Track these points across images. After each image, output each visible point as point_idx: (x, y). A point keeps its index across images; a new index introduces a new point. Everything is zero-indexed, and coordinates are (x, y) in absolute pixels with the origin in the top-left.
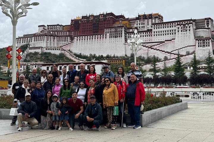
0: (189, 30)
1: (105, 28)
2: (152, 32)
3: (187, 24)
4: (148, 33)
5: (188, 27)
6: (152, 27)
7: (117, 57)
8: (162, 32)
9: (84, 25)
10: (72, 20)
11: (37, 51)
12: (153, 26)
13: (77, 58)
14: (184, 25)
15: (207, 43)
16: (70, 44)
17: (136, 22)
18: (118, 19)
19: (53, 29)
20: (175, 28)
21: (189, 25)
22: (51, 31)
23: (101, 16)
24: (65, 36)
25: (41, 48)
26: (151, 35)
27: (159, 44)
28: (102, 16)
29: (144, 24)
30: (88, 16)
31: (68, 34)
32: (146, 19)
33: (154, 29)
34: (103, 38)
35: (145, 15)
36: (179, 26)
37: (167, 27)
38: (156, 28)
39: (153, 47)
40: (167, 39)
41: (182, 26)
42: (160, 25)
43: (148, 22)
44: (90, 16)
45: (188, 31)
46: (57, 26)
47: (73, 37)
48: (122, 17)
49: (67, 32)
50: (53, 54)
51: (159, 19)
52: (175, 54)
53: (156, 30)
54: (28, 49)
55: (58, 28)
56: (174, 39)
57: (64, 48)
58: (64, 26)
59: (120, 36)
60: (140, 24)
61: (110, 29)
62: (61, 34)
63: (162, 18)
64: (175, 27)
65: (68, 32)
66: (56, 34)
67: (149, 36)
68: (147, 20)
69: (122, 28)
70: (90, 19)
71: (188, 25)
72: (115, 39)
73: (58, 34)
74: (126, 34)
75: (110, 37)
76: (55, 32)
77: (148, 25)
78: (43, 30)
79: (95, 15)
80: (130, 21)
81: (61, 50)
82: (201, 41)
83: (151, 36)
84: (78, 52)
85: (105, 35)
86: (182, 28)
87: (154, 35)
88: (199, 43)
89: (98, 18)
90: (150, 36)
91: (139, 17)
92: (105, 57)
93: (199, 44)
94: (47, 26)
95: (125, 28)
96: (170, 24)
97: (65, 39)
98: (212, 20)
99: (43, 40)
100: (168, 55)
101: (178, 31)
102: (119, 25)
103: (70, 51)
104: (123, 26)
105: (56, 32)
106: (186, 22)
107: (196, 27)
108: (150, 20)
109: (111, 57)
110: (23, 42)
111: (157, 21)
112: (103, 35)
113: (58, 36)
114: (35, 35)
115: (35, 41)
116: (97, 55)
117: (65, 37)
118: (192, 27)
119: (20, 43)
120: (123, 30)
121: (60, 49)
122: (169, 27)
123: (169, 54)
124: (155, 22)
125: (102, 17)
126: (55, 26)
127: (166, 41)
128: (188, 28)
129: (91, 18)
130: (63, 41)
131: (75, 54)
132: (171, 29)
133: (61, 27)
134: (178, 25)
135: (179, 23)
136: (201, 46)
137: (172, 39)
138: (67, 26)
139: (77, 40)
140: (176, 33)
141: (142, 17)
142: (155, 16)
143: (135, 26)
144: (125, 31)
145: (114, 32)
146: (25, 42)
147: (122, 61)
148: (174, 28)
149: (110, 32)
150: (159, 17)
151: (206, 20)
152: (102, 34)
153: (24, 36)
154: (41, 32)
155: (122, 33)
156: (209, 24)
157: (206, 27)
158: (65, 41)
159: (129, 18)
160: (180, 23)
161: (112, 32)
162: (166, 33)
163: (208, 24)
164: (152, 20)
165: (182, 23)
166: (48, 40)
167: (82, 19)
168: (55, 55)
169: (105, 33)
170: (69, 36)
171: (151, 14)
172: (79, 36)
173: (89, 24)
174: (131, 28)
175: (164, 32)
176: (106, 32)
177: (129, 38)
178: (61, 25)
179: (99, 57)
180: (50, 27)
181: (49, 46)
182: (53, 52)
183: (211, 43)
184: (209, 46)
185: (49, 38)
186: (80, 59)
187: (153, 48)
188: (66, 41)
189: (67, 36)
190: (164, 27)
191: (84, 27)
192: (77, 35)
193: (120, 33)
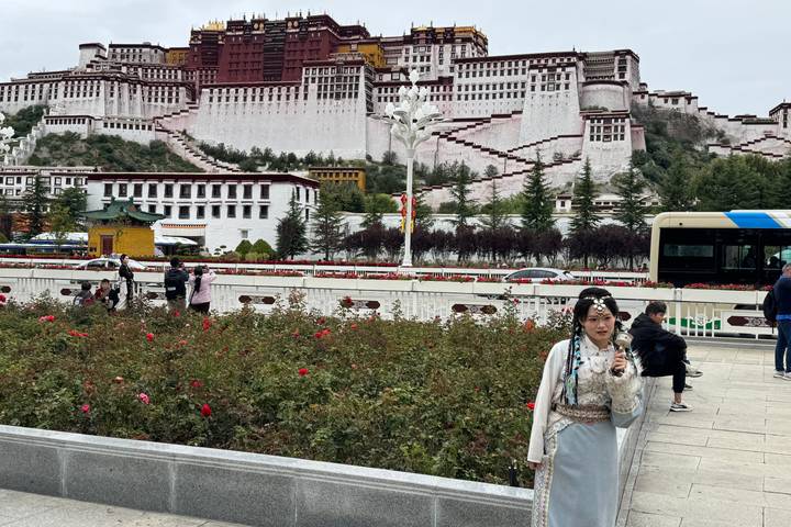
0: (567, 87)
1: (305, 65)
2: (451, 87)
3: (559, 66)
4: (441, 88)
5: (563, 76)
6: (452, 69)
7: (340, 162)
8: (484, 87)
9: (235, 50)
10: (193, 32)
11: (74, 128)
12: (457, 66)
13: (211, 159)
14: (552, 69)
15: (616, 127)
16: (187, 111)
17: (404, 51)
18: (345, 38)
19: (131, 57)
20: (524, 78)
21: (568, 69)
22: (124, 65)
23: (290, 24)
24: (171, 85)
25: (87, 120)
26: (451, 96)
27: (474, 127)
28: (296, 24)
29: (428, 60)
30: (248, 20)
31: (179, 77)
32: (436, 42)
33: (460, 76)
34: (297, 97)
35: (434, 30)
36: (536, 71)
37: (498, 73)
38: (464, 75)
39: (454, 135)
40: (497, 113)
41: (545, 71)
42: (478, 65)
43: (441, 54)
44: (253, 21)
45: (562, 87)
46: (144, 50)
47: (197, 87)
48: (359, 30)
49: (176, 72)
50: (130, 143)
51: (476, 44)
52: (519, 160)
53: (464, 81)
54: (44, 121)
55: (148, 57)
56: (520, 112)
57: (165, 123)
58: (167, 51)
59: (350, 94)
60: (415, 60)
61: (321, 70)
62: (155, 77)
63: (485, 42)
64: (524, 73)
65: (179, 72)
66: (140, 74)
67: (444, 99)
68: (437, 47)
69: (358, 69)
70: (255, 32)
71: (563, 70)
72: (334, 102)
73: (146, 75)
74: (371, 90)
75: (319, 95)
76: (136, 69)
77: (441, 62)
78: (97, 59)
79: (271, 18)
80: (386, 48)
81: (157, 130)
82: (599, 122)
83: (450, 99)
84: (214, 141)
85: (302, 88)
86: (544, 77)
87: (459, 98)
88: (592, 128)
89: (282, 31)
90: (447, 98)
91: (412, 36)
92: (301, 160)
93: (592, 130)
94: (111, 46)
95: (367, 70)
96: (510, 65)
97: (170, 94)
98: (636, 59)
99: (94, 94)
100: (499, 163)
101: (533, 88)
102: (350, 59)
103: (187, 136)
104: (362, 63)
105: (140, 69)
106: (558, 61)
107: (587, 78)
108: (448, 47)
109: (320, 160)
110: (26, 98)
111: (470, 51)
112: (297, 89)
113: (146, 84)
114: (66, 76)
115: (69, 95)
116: (277, 153)
117: (170, 88)
118: (576, 76)
119: (16, 99)
120: (362, 74)
121: (153, 128)
122: (506, 73)
123: (503, 159)
124: (463, 53)
125: (293, 27)
126: (137, 50)
127: (493, 116)
128: (563, 81)
129: (258, 29)
130: (163, 100)
131: (203, 147)
132: (513, 78)
133: (156, 52)
134: (532, 67)
135: (535, 62)
136: (598, 139)
137: (514, 113)
138: (178, 52)
139: (211, 100)
140: (526, 95)
141: (423, 36)
142: (462, 35)
143: (401, 63)
144: (367, 78)
145: (332, 78)
146: (33, 98)
147: (357, 175)
148: (520, 78)
149: (320, 79)
150: (476, 39)
151: (617, 58)
152: (292, 85)
153: (31, 76)
154: (88, 66)
155: (357, 85)
156: (624, 69)
157: (617, 79)
158: (170, 101)
159: (381, 37)
160: (539, 61)
161: (326, 78)
162: (494, 92)
163: (622, 69)
164: (453, 47)
165: (547, 61)
166: (112, 95)
167: (228, 30)
168: (134, 145)
169: (303, 81)
170: (182, 85)
171: (453, 29)
172: (216, 87)
173: (251, 49)
174: (388, 71)
175: (491, 87)
176: (307, 79)
177: (380, 100)
178: (159, 47)
179: (282, 159)
180: (118, 50)
181: (115, 114)
182: (127, 135)
183: (628, 129)
184: (622, 138)
185: (116, 89)
186: (220, 163)
187: (454, 139)
188: (174, 100)
189: (178, 85)
190: (492, 73)
191: (235, 59)
192: (209, 83)
193: (351, 85)
